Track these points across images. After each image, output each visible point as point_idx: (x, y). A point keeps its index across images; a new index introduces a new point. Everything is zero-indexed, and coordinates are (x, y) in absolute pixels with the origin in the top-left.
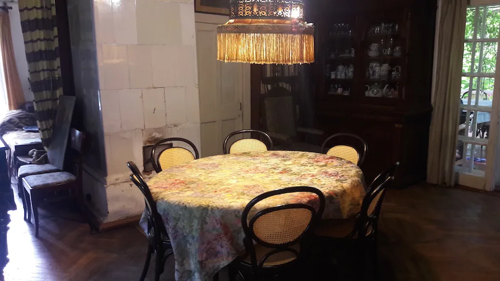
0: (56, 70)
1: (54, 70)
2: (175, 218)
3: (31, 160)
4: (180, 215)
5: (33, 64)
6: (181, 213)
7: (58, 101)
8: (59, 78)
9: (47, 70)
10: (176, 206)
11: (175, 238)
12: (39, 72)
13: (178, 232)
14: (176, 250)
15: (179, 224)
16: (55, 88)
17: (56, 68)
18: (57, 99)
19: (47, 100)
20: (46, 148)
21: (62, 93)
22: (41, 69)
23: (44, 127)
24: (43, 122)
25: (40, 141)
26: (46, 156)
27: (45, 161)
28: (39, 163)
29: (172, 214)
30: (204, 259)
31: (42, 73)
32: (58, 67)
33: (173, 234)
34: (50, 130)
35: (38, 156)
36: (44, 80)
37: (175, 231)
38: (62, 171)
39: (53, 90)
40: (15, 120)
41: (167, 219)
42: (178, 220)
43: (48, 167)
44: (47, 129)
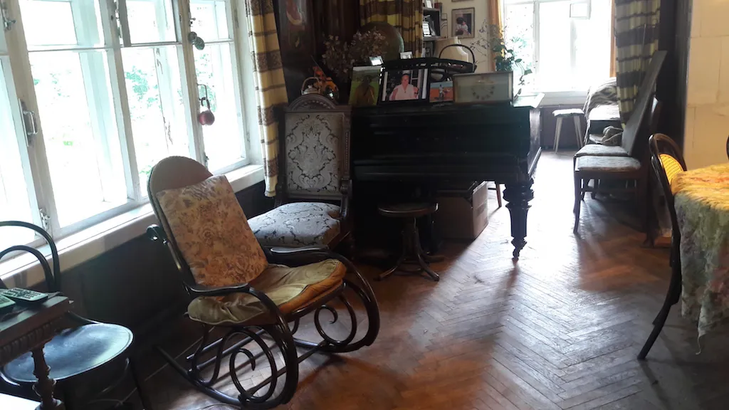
0: (655, 14)
1: (652, 14)
2: (690, 222)
3: (601, 139)
4: (699, 218)
5: (621, 7)
6: (701, 215)
7: (651, 60)
8: (656, 25)
9: (642, 14)
10: (696, 204)
11: (686, 252)
12: (630, 17)
13: (693, 243)
14: (685, 268)
15: (696, 232)
16: (648, 41)
17: (654, 11)
18: (650, 57)
19: (635, 57)
20: (623, 125)
21: (657, 48)
22: (632, 13)
23: (625, 97)
24: (625, 89)
25: (618, 116)
26: (621, 136)
27: (618, 142)
28: (609, 144)
29: (689, 215)
30: (719, 291)
31: (632, 20)
32: (658, 9)
33: (684, 244)
34: (633, 100)
35: (610, 135)
36: (635, 29)
37: (690, 241)
38: (629, 156)
39: (646, 44)
40: (610, 90)
41: (682, 221)
42: (695, 226)
43: (617, 149)
44: (628, 99)
